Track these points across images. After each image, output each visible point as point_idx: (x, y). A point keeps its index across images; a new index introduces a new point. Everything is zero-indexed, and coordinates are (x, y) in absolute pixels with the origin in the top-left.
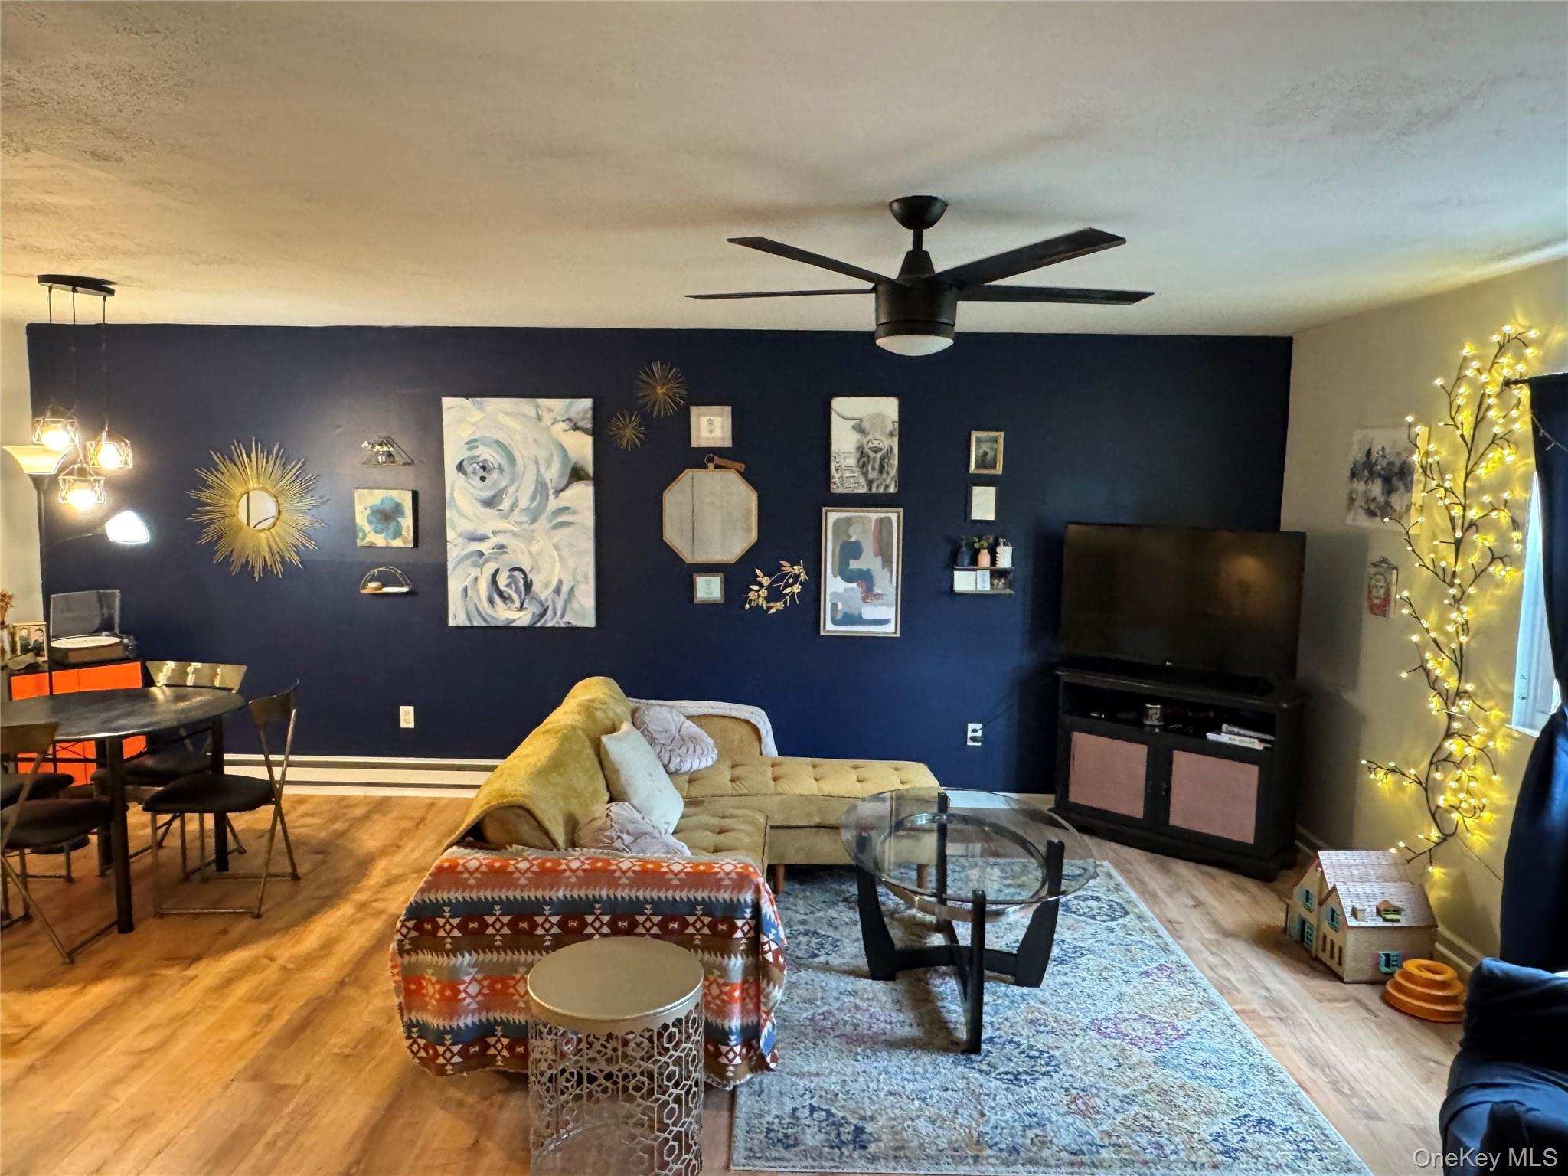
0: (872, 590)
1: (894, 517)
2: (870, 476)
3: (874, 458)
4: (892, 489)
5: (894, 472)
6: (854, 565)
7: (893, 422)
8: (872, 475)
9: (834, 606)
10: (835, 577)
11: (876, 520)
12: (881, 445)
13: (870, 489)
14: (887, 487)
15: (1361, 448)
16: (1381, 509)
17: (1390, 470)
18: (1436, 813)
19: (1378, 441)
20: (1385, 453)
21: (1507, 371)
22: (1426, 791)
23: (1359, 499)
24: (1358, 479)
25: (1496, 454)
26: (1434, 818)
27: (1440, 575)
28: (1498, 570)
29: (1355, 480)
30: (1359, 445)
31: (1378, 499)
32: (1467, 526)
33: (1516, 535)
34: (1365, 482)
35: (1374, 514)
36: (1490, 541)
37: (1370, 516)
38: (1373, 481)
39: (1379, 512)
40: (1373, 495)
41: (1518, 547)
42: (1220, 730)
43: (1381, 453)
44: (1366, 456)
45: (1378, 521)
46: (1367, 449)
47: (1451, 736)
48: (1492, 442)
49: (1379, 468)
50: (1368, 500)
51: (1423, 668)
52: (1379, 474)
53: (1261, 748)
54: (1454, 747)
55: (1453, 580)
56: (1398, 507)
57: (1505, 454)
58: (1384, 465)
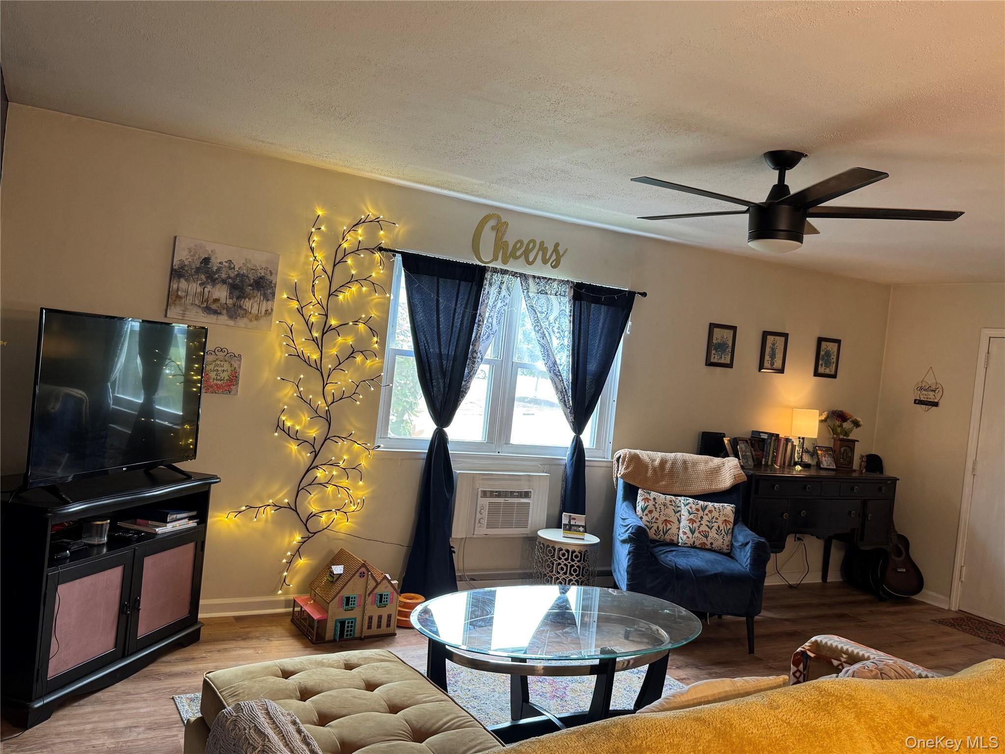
15: (194, 255)
16: (228, 309)
17: (242, 281)
18: (306, 522)
19: (221, 255)
20: (233, 266)
21: (360, 238)
22: (296, 511)
23: (190, 298)
24: (187, 280)
25: (354, 288)
26: (306, 525)
27: (307, 362)
28: (359, 359)
29: (182, 280)
30: (190, 252)
31: (223, 301)
32: (326, 330)
33: (375, 339)
34: (201, 285)
35: (216, 313)
36: (350, 341)
37: (209, 314)
38: (214, 286)
39: (225, 312)
40: (215, 297)
41: (376, 346)
42: (167, 523)
43: (227, 264)
44: (201, 263)
45: (224, 319)
46: (203, 257)
47: (316, 467)
48: (351, 280)
49: (224, 276)
50: (207, 301)
51: (280, 426)
52: (224, 282)
53: (195, 524)
54: (320, 474)
55: (318, 367)
56: (255, 311)
57: (364, 289)
58: (232, 275)
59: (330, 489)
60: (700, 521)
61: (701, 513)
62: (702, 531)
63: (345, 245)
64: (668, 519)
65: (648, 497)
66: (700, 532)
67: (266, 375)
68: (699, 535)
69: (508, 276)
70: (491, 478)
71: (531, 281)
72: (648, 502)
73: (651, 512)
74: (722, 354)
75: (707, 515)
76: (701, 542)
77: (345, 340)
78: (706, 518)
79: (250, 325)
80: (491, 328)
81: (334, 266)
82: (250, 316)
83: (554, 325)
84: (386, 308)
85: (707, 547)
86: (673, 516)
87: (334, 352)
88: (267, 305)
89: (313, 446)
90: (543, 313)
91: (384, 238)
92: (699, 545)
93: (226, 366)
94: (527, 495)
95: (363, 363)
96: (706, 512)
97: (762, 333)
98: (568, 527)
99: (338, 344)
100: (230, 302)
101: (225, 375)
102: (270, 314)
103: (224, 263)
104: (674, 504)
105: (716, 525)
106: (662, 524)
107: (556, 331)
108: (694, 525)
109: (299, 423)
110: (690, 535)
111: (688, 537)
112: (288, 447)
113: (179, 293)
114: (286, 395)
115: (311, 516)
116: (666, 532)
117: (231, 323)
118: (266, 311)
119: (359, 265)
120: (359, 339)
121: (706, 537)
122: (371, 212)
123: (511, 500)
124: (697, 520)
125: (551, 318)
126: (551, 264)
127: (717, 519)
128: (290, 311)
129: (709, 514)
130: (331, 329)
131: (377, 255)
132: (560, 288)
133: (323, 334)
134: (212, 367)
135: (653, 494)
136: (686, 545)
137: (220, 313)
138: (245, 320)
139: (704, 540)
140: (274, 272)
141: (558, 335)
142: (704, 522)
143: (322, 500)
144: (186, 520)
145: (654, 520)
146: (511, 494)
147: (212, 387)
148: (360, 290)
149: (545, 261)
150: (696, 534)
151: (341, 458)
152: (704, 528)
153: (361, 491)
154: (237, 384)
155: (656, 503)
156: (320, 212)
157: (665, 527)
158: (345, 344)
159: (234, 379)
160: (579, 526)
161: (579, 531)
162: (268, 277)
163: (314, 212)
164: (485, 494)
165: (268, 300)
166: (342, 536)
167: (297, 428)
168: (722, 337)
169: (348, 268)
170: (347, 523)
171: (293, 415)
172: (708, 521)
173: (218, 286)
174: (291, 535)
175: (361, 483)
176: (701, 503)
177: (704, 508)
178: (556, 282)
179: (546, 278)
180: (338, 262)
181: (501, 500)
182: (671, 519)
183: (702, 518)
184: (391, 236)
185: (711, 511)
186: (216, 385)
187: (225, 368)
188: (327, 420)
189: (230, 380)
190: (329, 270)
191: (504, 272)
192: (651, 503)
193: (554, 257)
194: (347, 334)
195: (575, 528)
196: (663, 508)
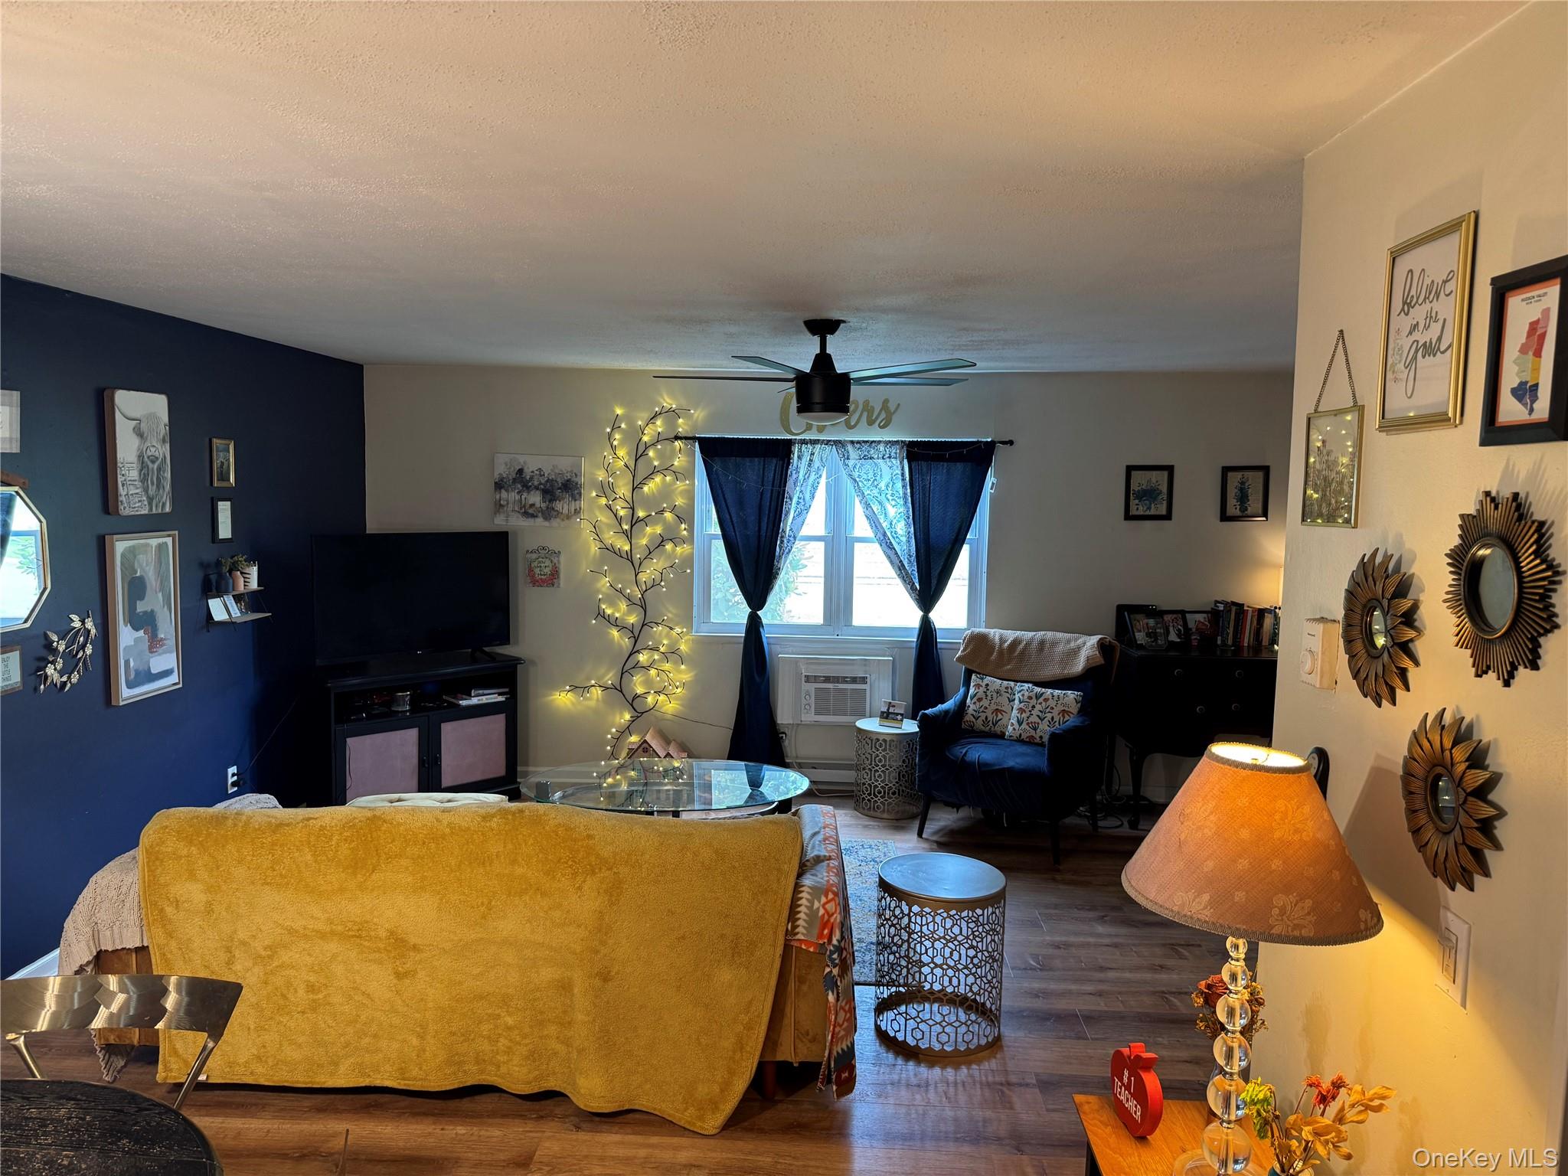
0: (156, 636)
1: (169, 541)
2: (151, 493)
3: (153, 469)
4: (168, 509)
5: (168, 487)
6: (141, 607)
7: (165, 425)
8: (152, 491)
9: (127, 663)
10: (126, 626)
11: (156, 547)
12: (157, 454)
13: (151, 509)
14: (164, 505)
15: (510, 468)
16: (542, 512)
17: (552, 486)
18: (633, 702)
19: (532, 464)
20: (542, 473)
21: (660, 430)
22: (621, 691)
23: (511, 505)
24: (507, 491)
25: (658, 479)
26: (632, 705)
27: (618, 553)
28: (669, 547)
29: (503, 491)
30: (506, 465)
31: (538, 505)
32: (634, 522)
33: (683, 526)
34: (518, 493)
35: (533, 516)
36: (659, 530)
37: (527, 518)
38: (528, 493)
39: (540, 514)
40: (530, 503)
41: (685, 533)
42: (470, 696)
43: (538, 473)
44: (517, 474)
45: (540, 521)
46: (518, 469)
47: (638, 652)
48: (655, 471)
49: (536, 483)
50: (524, 506)
51: (601, 615)
52: (537, 488)
53: (504, 699)
54: (643, 658)
55: (629, 556)
56: (565, 511)
57: (668, 478)
58: (543, 482)
59: (653, 672)
60: (1030, 711)
61: (1034, 702)
62: (1032, 723)
63: (646, 438)
64: (1000, 708)
65: (981, 683)
66: (1028, 724)
67: (585, 568)
68: (1027, 727)
69: (819, 446)
70: (818, 662)
71: (850, 447)
72: (979, 688)
73: (980, 700)
74: (1151, 504)
75: (1040, 704)
76: (1028, 734)
77: (654, 530)
78: (1038, 707)
79: (563, 524)
80: (803, 504)
81: (636, 460)
82: (562, 517)
83: (887, 492)
84: (690, 495)
85: (1035, 741)
86: (1006, 705)
87: (644, 542)
88: (575, 505)
89: (632, 632)
90: (869, 480)
91: (682, 426)
92: (1027, 737)
93: (548, 563)
94: (863, 680)
95: (674, 551)
96: (1041, 700)
97: (1220, 469)
98: (885, 715)
99: (647, 534)
100: (543, 505)
101: (547, 571)
102: (579, 512)
103: (536, 472)
104: (1010, 691)
105: (1049, 716)
106: (992, 713)
107: (890, 498)
108: (1022, 716)
109: (618, 611)
110: (1016, 726)
111: (1014, 729)
112: (609, 633)
113: (502, 502)
114: (603, 586)
115: (636, 697)
116: (996, 724)
117: (546, 524)
118: (575, 510)
119: (661, 455)
120: (668, 527)
121: (1035, 729)
122: (668, 402)
123: (841, 686)
124: (1027, 710)
125: (882, 485)
126: (879, 425)
127: (1052, 708)
128: (600, 507)
129: (1044, 703)
130: (639, 520)
131: (678, 444)
132: (887, 450)
133: (632, 527)
134: (536, 564)
135: (988, 679)
136: (1012, 738)
137: (537, 517)
138: (558, 520)
139: (1033, 733)
140: (579, 474)
141: (893, 503)
142: (1035, 712)
143: (648, 683)
144: (496, 695)
145: (981, 710)
146: (844, 680)
147: (537, 581)
148: (664, 481)
149: (871, 423)
150: (1024, 726)
151: (660, 643)
152: (1034, 719)
153: (683, 674)
154: (558, 577)
155: (988, 690)
156: (619, 411)
157: (995, 717)
158: (654, 533)
159: (555, 574)
160: (897, 714)
161: (897, 720)
162: (574, 479)
163: (614, 411)
164: (808, 679)
165: (575, 500)
166: (669, 717)
167: (617, 615)
168: (1149, 481)
169: (650, 460)
170: (671, 705)
171: (612, 604)
172: (1041, 711)
173: (532, 493)
174: (621, 714)
175: (683, 667)
176: (1038, 689)
177: (1038, 696)
178: (882, 445)
179: (867, 442)
180: (639, 455)
181: (830, 686)
182: (1003, 709)
183: (1034, 707)
184: (690, 423)
185: (1046, 700)
186: (541, 579)
187: (546, 564)
188: (642, 607)
189: (552, 575)
190: (632, 465)
191: (814, 442)
192: (982, 689)
193: (883, 415)
194: (655, 523)
195: (893, 716)
196: (995, 695)
